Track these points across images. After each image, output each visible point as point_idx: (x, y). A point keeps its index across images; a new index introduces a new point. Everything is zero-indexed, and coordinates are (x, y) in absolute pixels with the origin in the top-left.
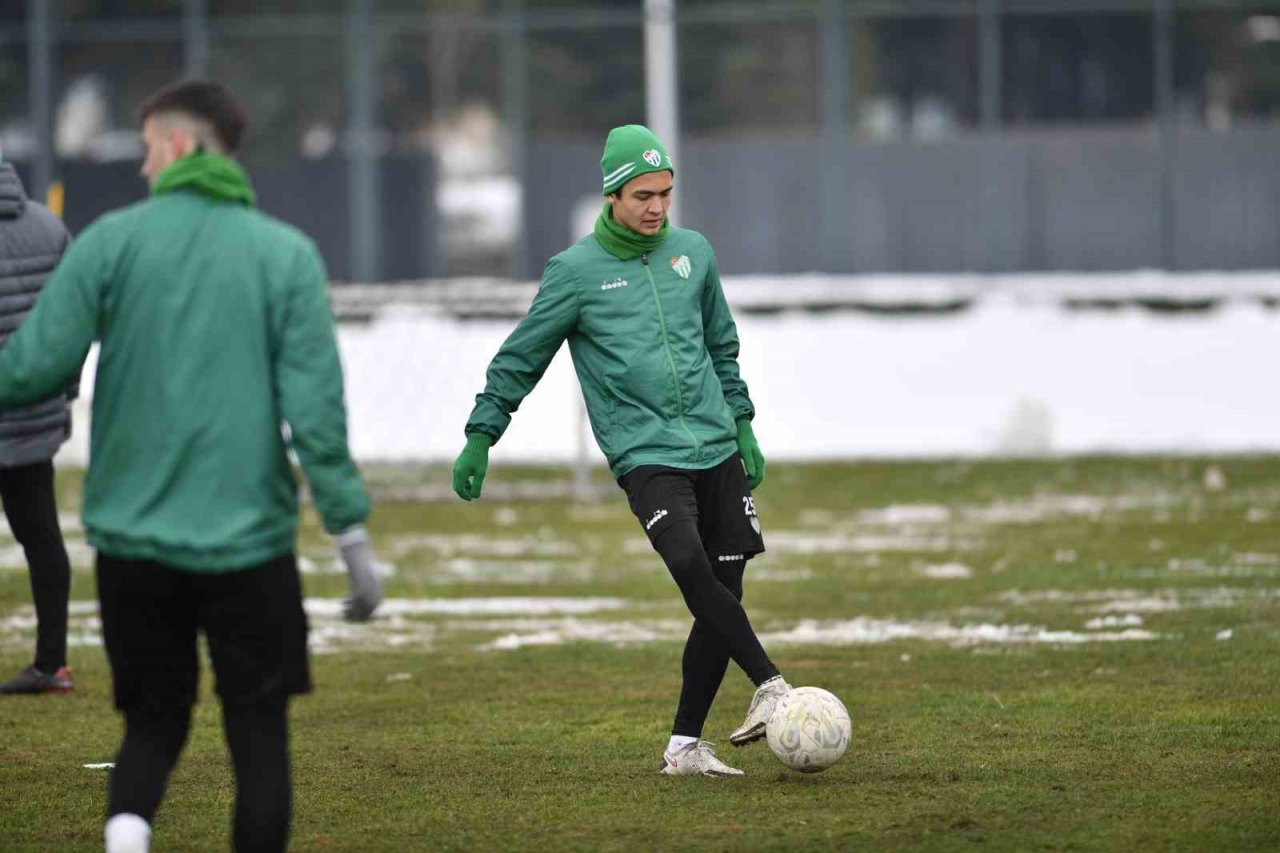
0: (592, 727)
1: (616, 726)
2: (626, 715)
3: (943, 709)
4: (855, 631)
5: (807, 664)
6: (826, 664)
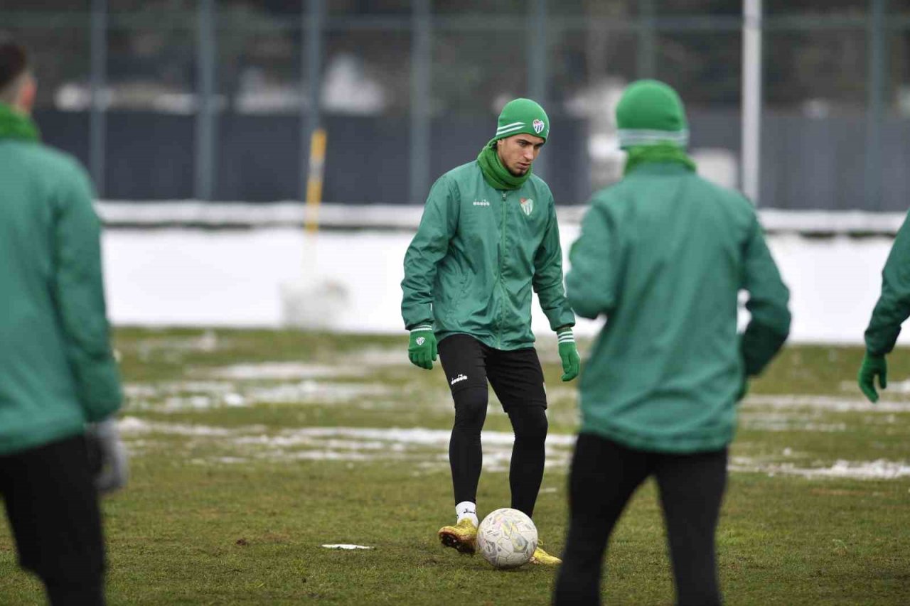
4: (876, 470)
5: (840, 492)
6: (854, 493)
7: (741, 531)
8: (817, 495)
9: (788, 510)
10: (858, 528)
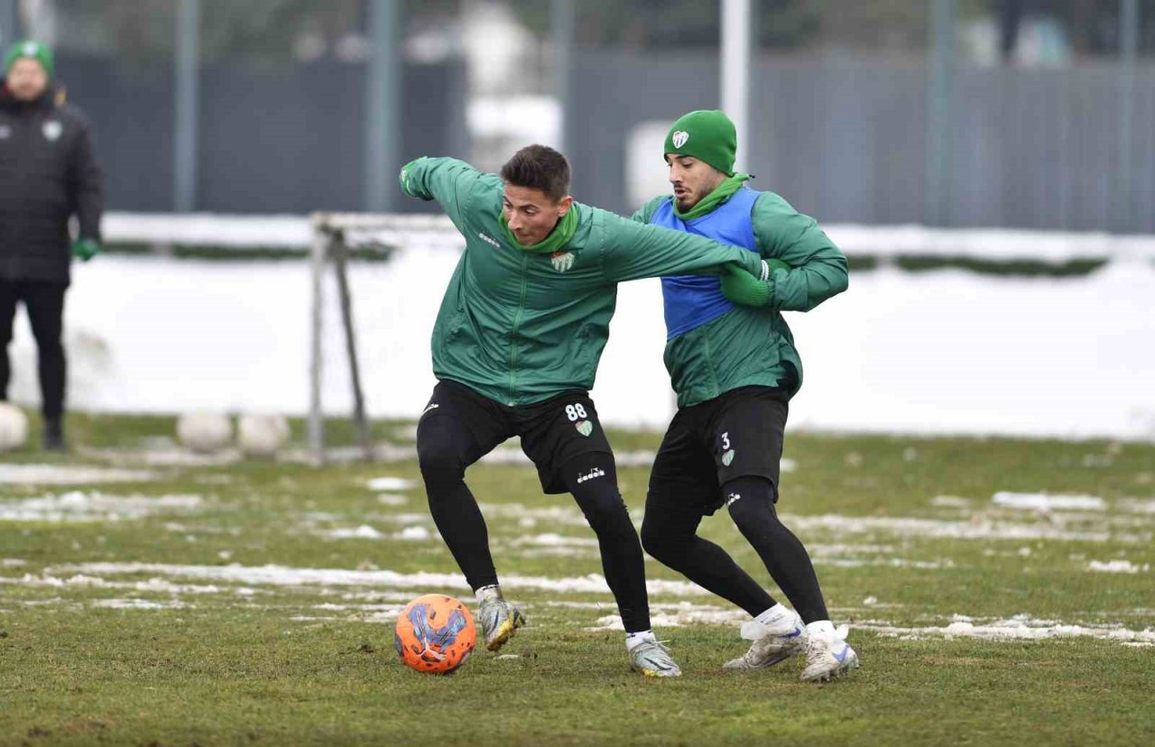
0: (735, 718)
1: (763, 718)
2: (773, 707)
3: (1132, 715)
4: (1017, 628)
5: (968, 661)
6: (989, 662)
7: (826, 717)
8: (932, 665)
9: (892, 687)
10: (1007, 713)
